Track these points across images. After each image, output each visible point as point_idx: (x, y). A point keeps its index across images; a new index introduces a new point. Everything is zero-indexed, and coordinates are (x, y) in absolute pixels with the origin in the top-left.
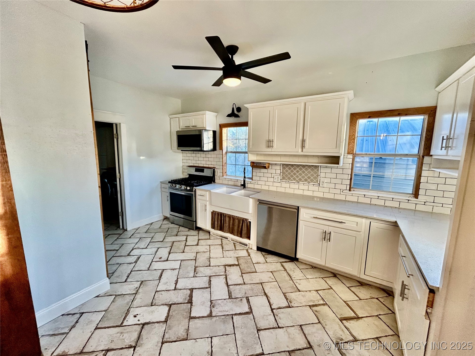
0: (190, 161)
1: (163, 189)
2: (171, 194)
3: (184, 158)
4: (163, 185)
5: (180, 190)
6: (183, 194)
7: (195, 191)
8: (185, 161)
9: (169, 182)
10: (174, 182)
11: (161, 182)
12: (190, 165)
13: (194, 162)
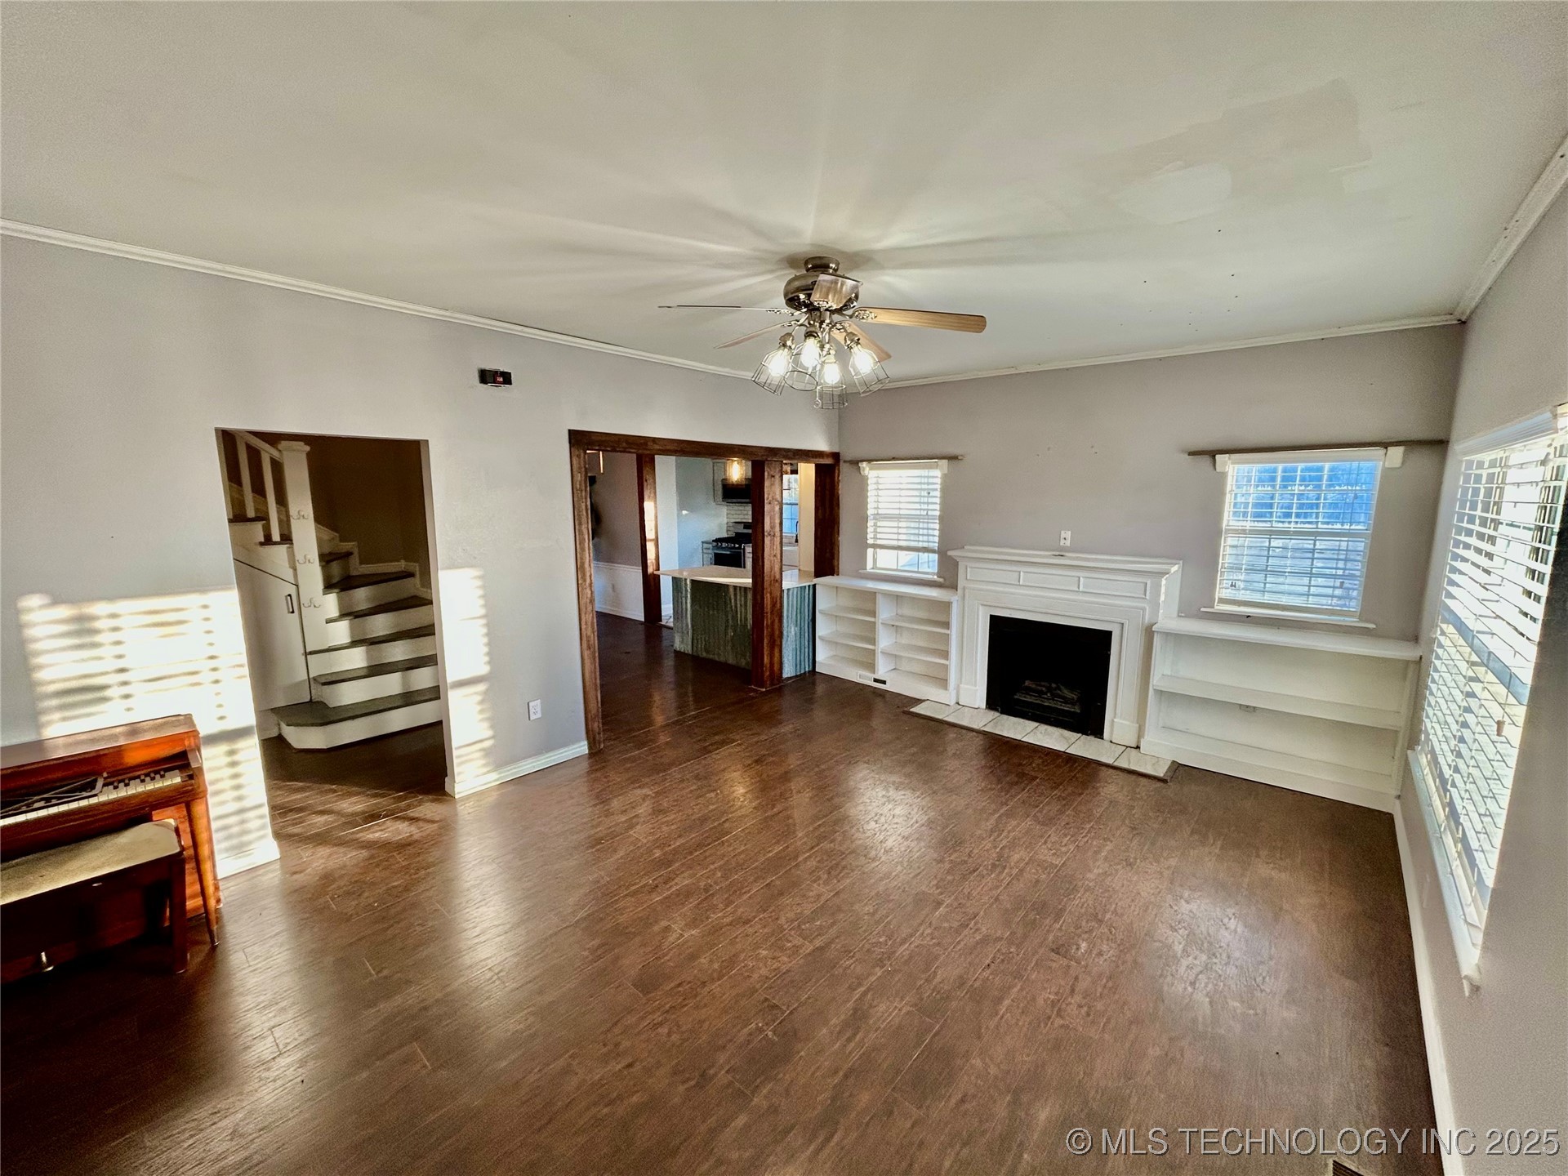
0: (737, 517)
1: (705, 551)
2: (716, 554)
3: (729, 512)
4: (705, 545)
5: (726, 548)
6: (728, 553)
7: (744, 549)
8: (730, 516)
9: (713, 541)
10: (717, 540)
11: (703, 542)
12: (737, 520)
13: (742, 516)
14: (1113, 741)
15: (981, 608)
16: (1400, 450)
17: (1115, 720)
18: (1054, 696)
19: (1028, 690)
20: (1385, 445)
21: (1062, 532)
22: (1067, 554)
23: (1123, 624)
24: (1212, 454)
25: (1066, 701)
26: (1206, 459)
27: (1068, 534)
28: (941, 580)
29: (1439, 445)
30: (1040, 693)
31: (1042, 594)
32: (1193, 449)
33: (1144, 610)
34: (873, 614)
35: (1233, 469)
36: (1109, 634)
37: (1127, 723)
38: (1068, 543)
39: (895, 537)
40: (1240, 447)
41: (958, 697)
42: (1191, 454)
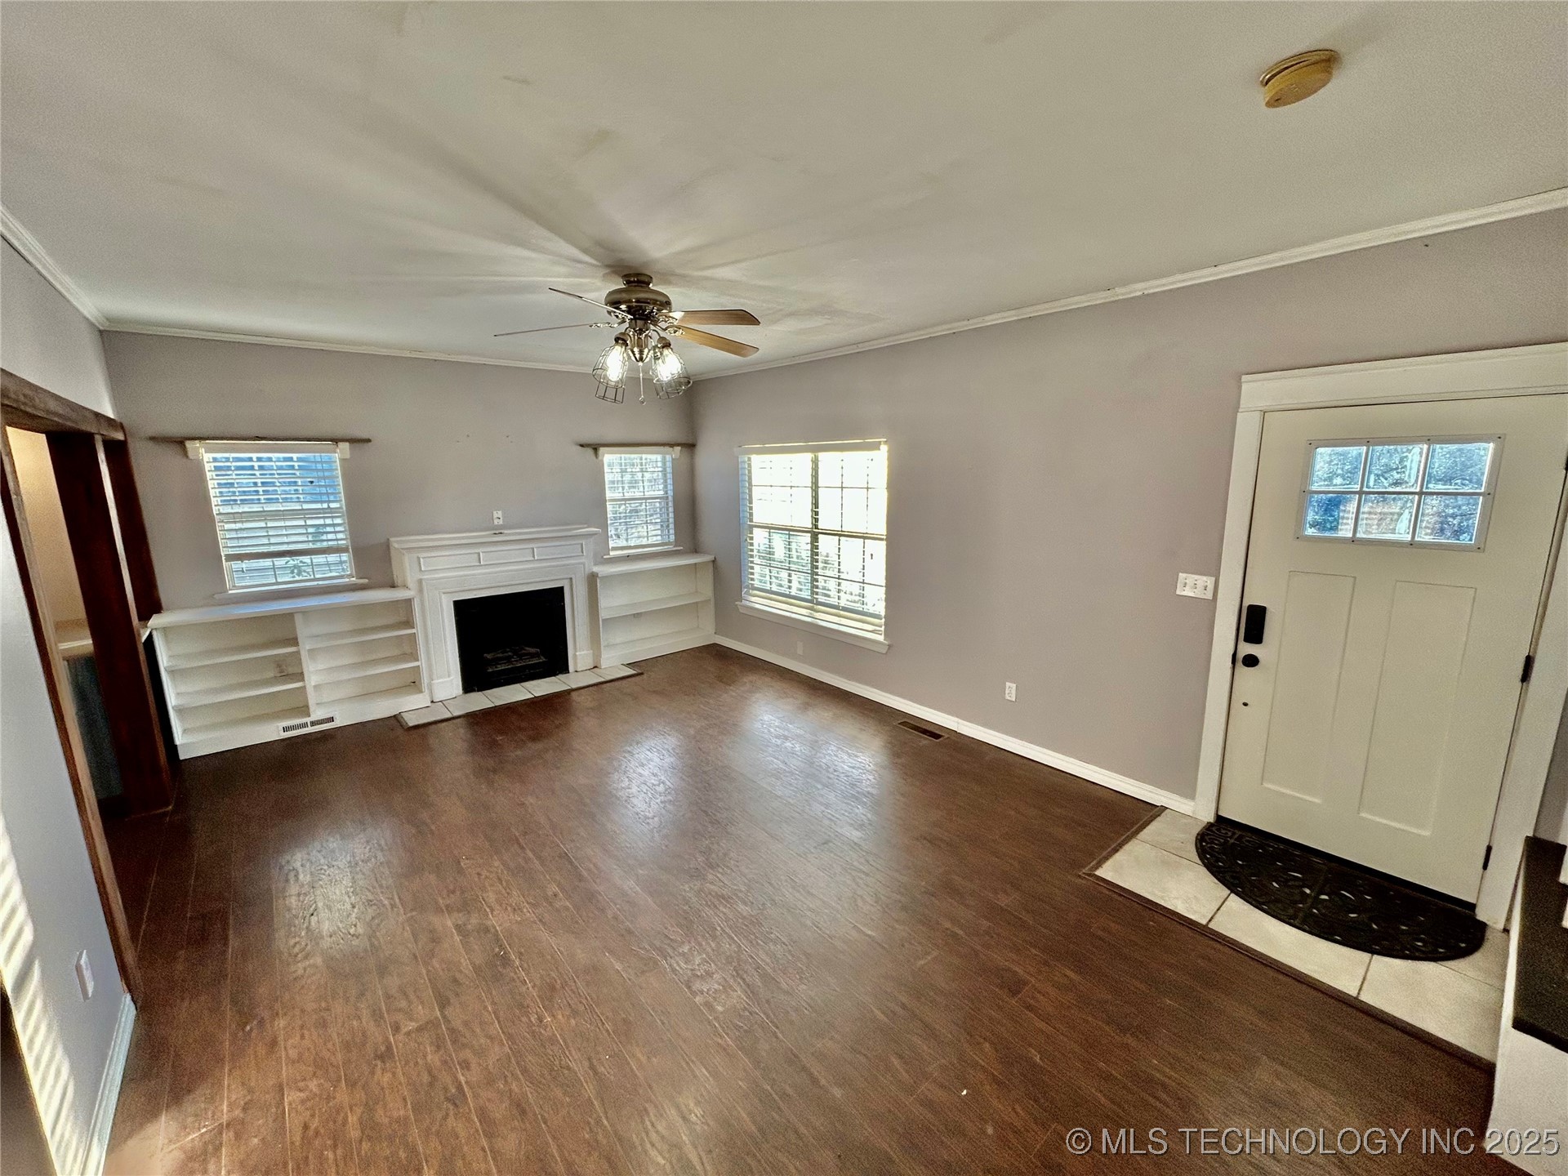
14: (579, 670)
15: (443, 596)
16: (679, 448)
17: (577, 653)
18: (521, 657)
19: (497, 661)
20: (672, 445)
21: (495, 512)
22: (506, 532)
23: (571, 579)
24: (595, 448)
25: (533, 656)
26: (590, 451)
27: (499, 514)
28: (365, 581)
29: (690, 446)
30: (508, 660)
31: (506, 568)
32: (582, 443)
33: (584, 564)
34: (294, 641)
35: (609, 458)
36: (561, 589)
37: (585, 652)
38: (501, 522)
39: (265, 541)
40: (606, 443)
41: (432, 697)
42: (582, 446)
